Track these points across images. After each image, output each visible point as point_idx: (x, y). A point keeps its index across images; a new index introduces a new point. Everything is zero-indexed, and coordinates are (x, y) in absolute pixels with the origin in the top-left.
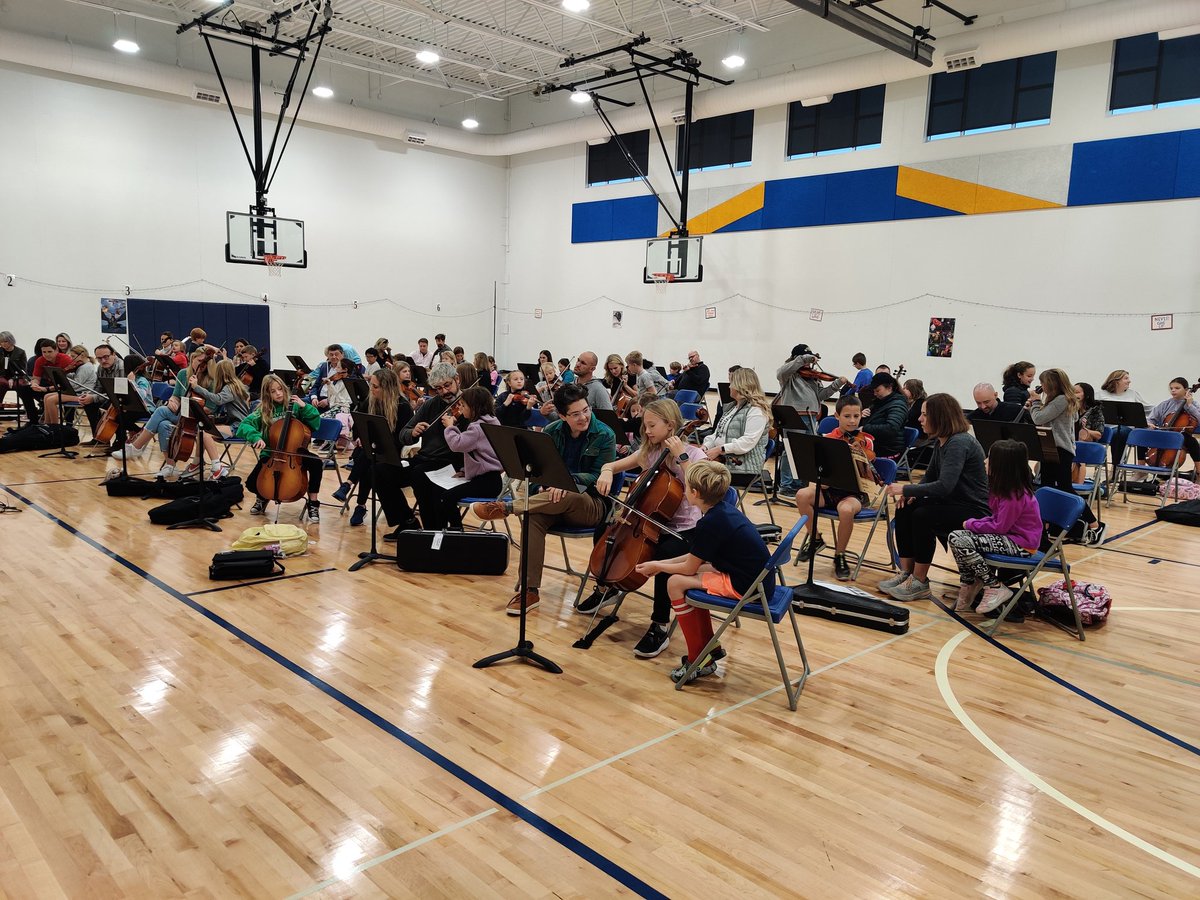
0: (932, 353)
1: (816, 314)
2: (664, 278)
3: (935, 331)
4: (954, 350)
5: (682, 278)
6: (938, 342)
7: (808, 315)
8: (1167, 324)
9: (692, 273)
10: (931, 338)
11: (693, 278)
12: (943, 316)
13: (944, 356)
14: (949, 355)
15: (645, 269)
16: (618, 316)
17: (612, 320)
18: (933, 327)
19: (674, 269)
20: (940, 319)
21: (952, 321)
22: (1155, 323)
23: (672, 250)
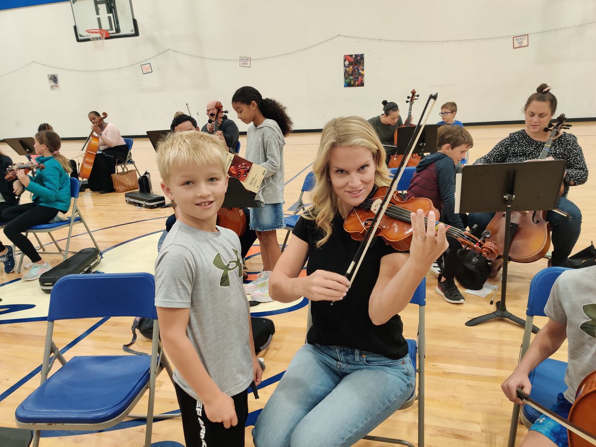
0: (348, 85)
1: (245, 61)
2: (98, 35)
3: (348, 67)
4: (366, 80)
5: (114, 34)
6: (352, 75)
7: (238, 63)
8: (525, 43)
9: (126, 27)
10: (346, 72)
11: (128, 32)
12: (354, 53)
13: (358, 85)
14: (362, 84)
15: (75, 28)
16: (54, 79)
17: (48, 83)
18: (347, 63)
19: (106, 26)
20: (351, 56)
21: (362, 56)
22: (516, 42)
23: (99, 6)
